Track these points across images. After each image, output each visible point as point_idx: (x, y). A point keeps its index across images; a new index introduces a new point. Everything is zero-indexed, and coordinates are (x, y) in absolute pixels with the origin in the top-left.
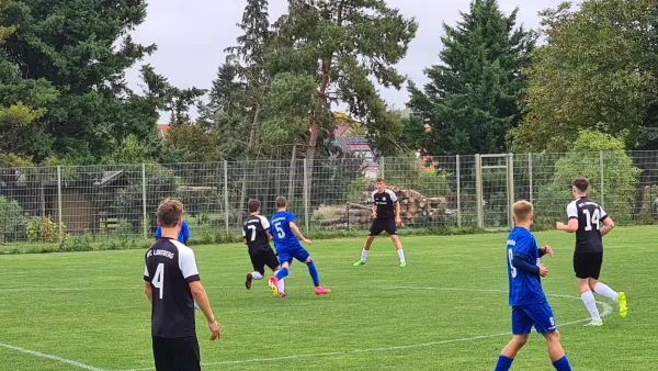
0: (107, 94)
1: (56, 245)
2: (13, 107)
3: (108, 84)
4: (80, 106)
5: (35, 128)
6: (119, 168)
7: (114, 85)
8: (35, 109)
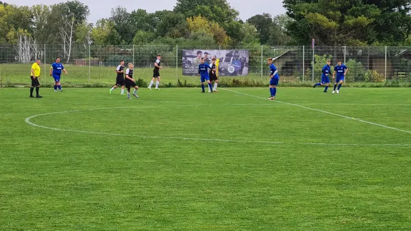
0: (403, 12)
1: (383, 84)
2: (359, 18)
3: (403, 7)
4: (390, 18)
5: (369, 28)
6: (404, 48)
7: (406, 8)
8: (369, 19)
